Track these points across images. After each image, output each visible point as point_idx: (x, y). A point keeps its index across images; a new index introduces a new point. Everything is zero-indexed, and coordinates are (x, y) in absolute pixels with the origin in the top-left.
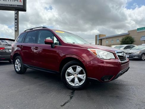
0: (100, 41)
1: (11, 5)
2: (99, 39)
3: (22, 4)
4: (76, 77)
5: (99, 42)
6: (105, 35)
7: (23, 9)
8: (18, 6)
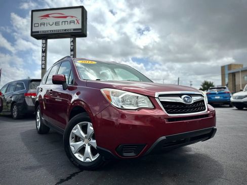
0: (231, 77)
1: (65, 30)
2: (229, 74)
3: (79, 26)
4: (87, 145)
5: (229, 79)
6: (242, 65)
7: (82, 33)
8: (74, 30)
